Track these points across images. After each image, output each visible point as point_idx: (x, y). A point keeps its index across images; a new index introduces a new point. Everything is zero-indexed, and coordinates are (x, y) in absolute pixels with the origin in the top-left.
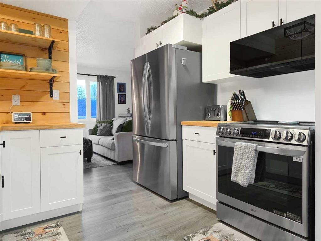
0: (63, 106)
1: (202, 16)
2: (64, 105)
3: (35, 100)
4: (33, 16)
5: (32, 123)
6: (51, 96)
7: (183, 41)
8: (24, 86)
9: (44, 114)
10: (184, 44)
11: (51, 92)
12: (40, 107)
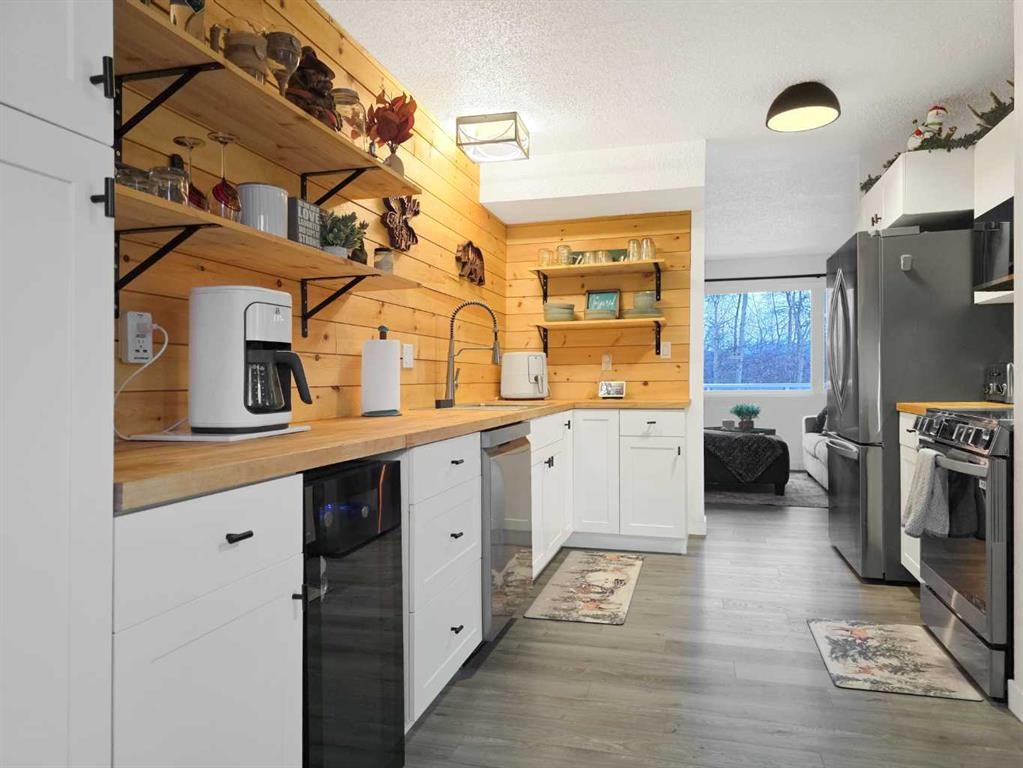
0: (677, 369)
1: (969, 141)
2: (679, 367)
3: (633, 361)
4: (635, 222)
5: (626, 398)
6: (658, 353)
7: (904, 216)
8: (617, 340)
9: (646, 383)
10: (908, 222)
11: (658, 347)
12: (641, 372)
